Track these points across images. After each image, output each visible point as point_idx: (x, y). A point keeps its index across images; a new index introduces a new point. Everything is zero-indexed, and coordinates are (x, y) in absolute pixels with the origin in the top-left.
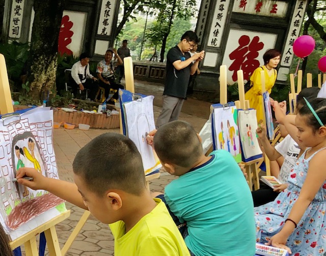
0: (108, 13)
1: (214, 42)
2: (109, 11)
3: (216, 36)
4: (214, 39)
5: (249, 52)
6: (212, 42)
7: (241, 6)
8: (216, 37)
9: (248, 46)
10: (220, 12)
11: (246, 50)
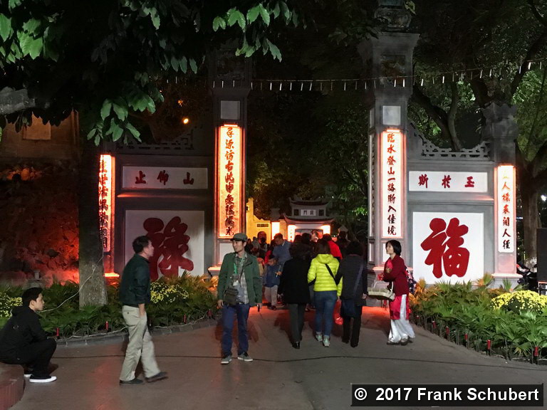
0: (231, 209)
1: (391, 230)
2: (232, 206)
3: (393, 222)
4: (391, 227)
5: (448, 238)
6: (389, 232)
7: (421, 183)
8: (393, 224)
9: (445, 231)
10: (391, 193)
11: (444, 236)
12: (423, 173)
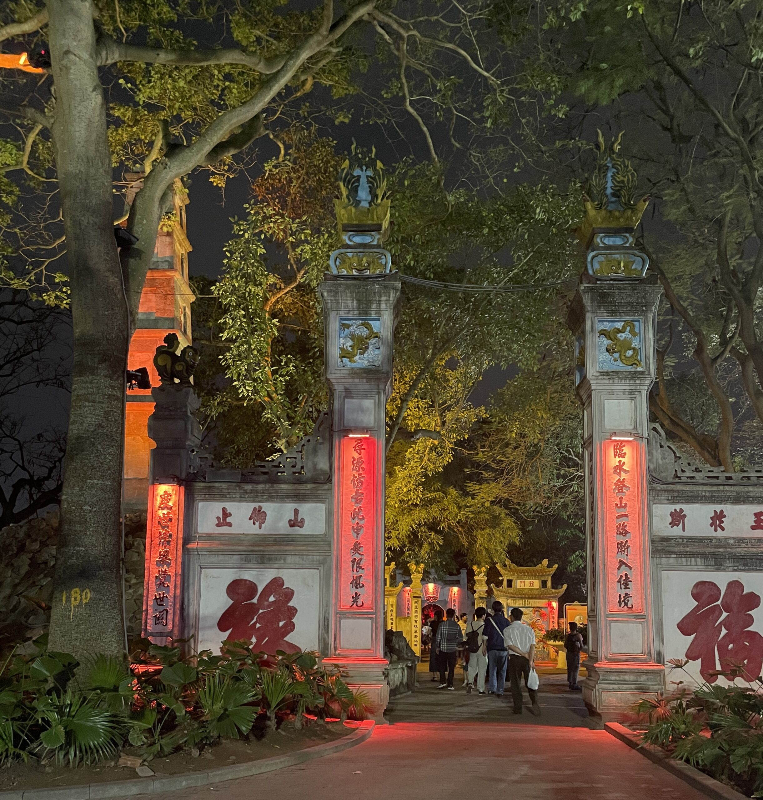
0: (359, 564)
1: (624, 600)
2: (361, 559)
3: (626, 588)
4: (623, 596)
5: (725, 614)
6: (620, 602)
7: (673, 524)
8: (627, 591)
9: (719, 603)
10: (622, 539)
11: (716, 612)
12: (678, 507)
